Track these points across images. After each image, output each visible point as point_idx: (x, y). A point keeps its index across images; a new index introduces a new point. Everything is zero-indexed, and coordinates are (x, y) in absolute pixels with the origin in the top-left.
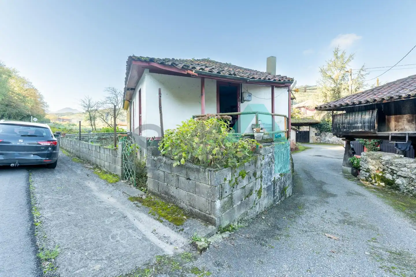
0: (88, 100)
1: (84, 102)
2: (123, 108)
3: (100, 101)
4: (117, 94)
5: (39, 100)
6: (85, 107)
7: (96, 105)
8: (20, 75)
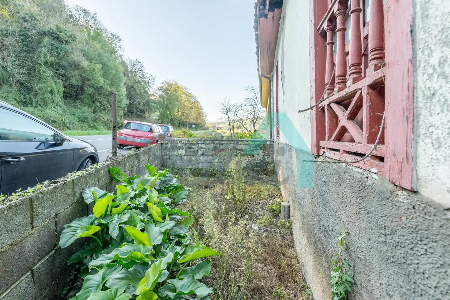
0: (227, 102)
1: (223, 105)
2: (262, 105)
3: (239, 103)
4: (256, 94)
5: (201, 110)
6: (223, 110)
7: (234, 108)
8: (188, 91)
